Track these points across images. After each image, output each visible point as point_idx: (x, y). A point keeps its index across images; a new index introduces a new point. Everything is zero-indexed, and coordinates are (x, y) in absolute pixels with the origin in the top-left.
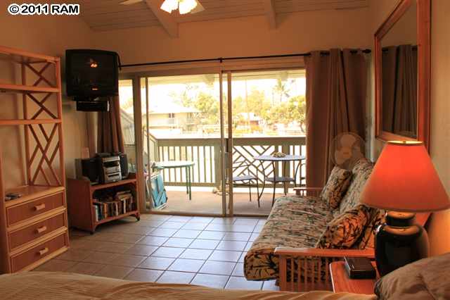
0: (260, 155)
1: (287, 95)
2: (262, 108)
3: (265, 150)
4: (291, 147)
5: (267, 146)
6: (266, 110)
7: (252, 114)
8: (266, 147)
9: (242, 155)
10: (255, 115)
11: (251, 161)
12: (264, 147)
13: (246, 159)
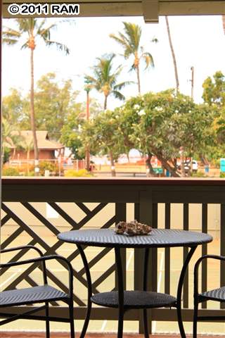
0: (76, 226)
1: (119, 96)
2: (62, 123)
3: (90, 215)
4: (161, 207)
5: (96, 205)
6: (72, 127)
7: (42, 134)
8: (91, 206)
9: (23, 227)
10: (47, 138)
11: (51, 245)
12: (87, 205)
13: (37, 239)
